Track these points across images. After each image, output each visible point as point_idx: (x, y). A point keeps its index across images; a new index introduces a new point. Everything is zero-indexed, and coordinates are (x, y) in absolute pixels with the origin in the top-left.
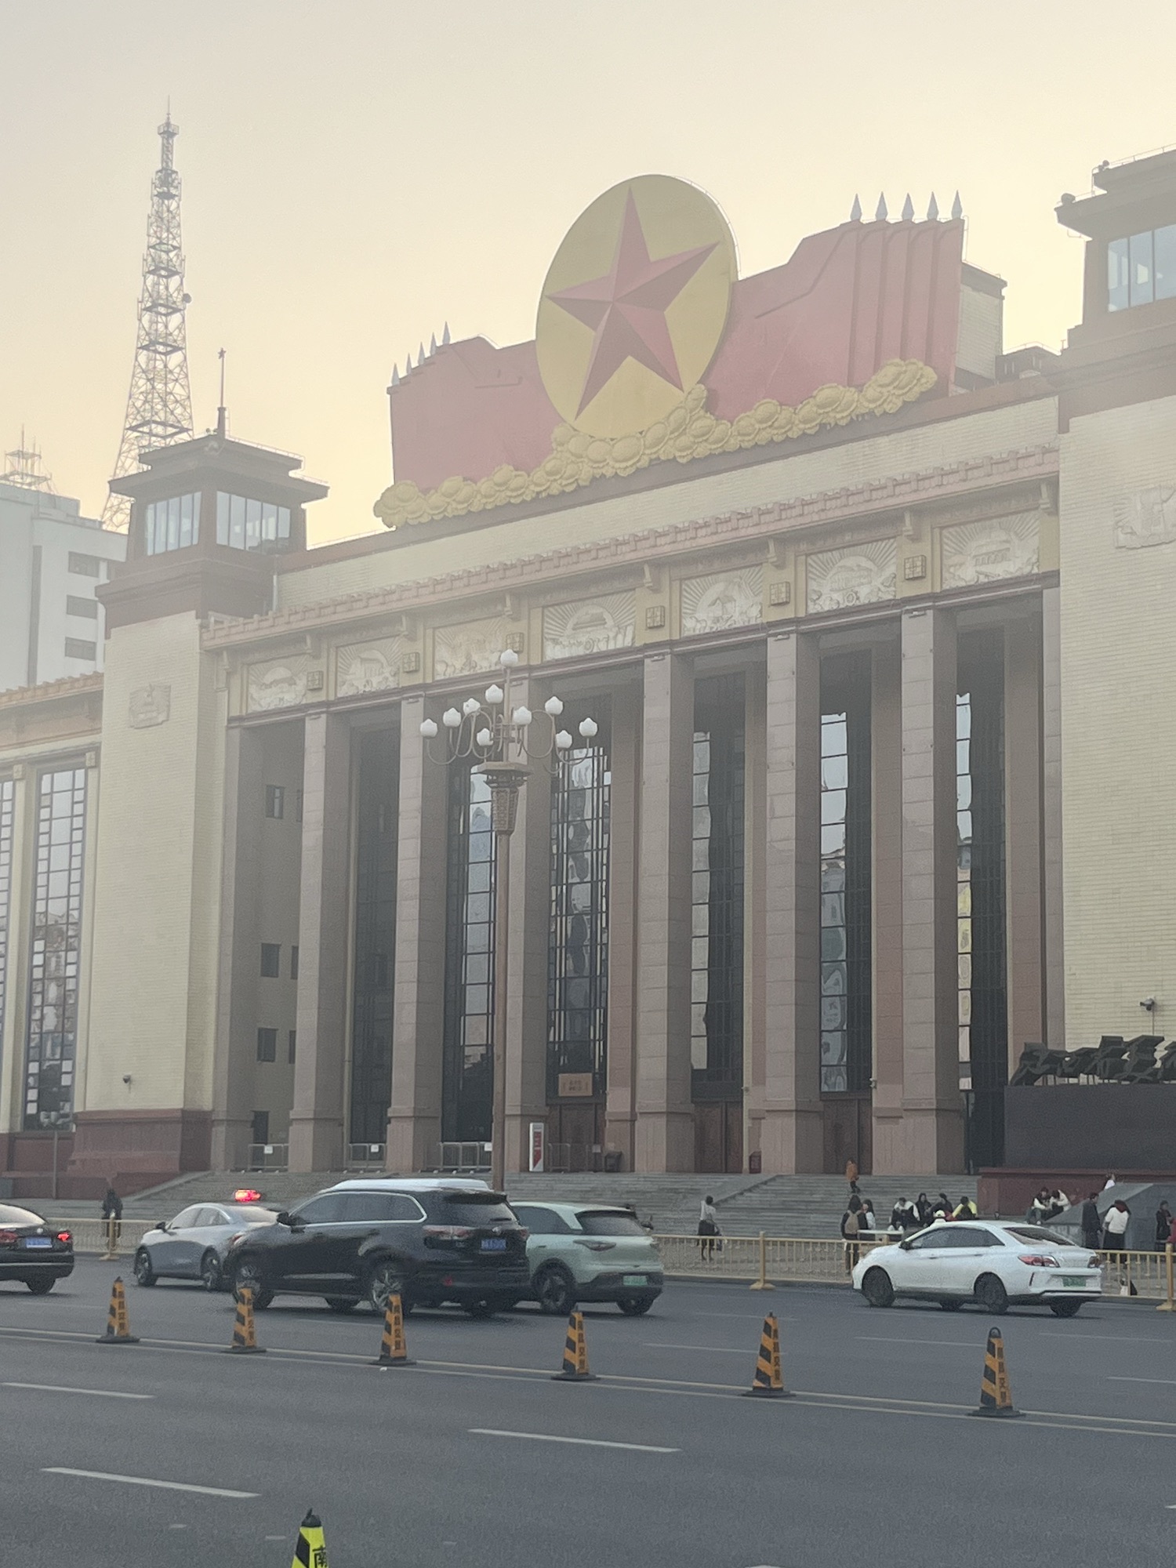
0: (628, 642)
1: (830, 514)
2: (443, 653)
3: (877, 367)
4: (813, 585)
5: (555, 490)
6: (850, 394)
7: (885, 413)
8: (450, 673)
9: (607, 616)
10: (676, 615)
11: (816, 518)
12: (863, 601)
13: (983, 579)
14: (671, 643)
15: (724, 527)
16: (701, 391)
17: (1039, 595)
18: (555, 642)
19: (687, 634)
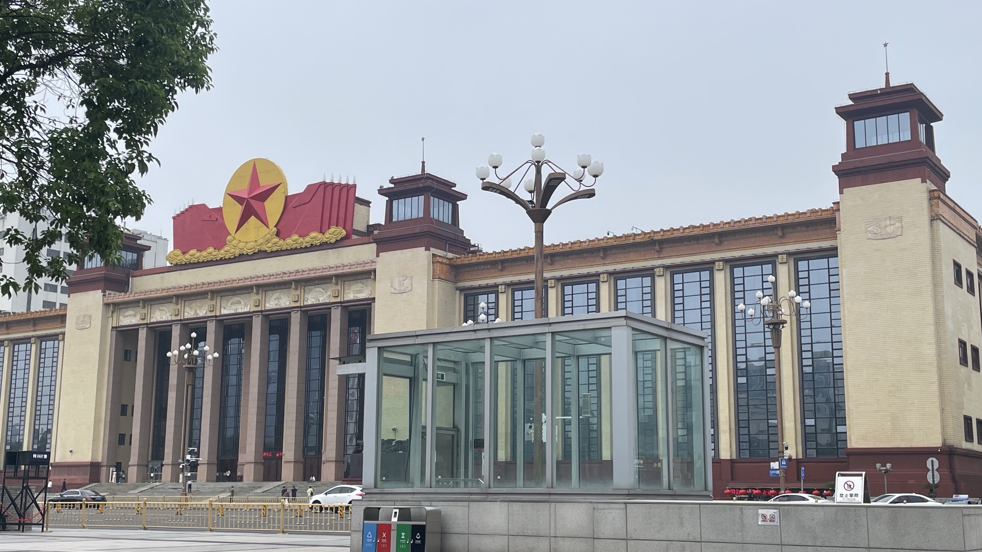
0: (248, 310)
1: (311, 275)
2: (187, 309)
3: (329, 228)
4: (306, 296)
5: (227, 257)
6: (320, 236)
7: (330, 243)
8: (189, 316)
9: (241, 301)
10: (263, 302)
11: (306, 276)
12: (321, 302)
13: (355, 298)
14: (262, 311)
15: (279, 276)
16: (275, 229)
17: (370, 304)
18: (225, 308)
19: (266, 309)
